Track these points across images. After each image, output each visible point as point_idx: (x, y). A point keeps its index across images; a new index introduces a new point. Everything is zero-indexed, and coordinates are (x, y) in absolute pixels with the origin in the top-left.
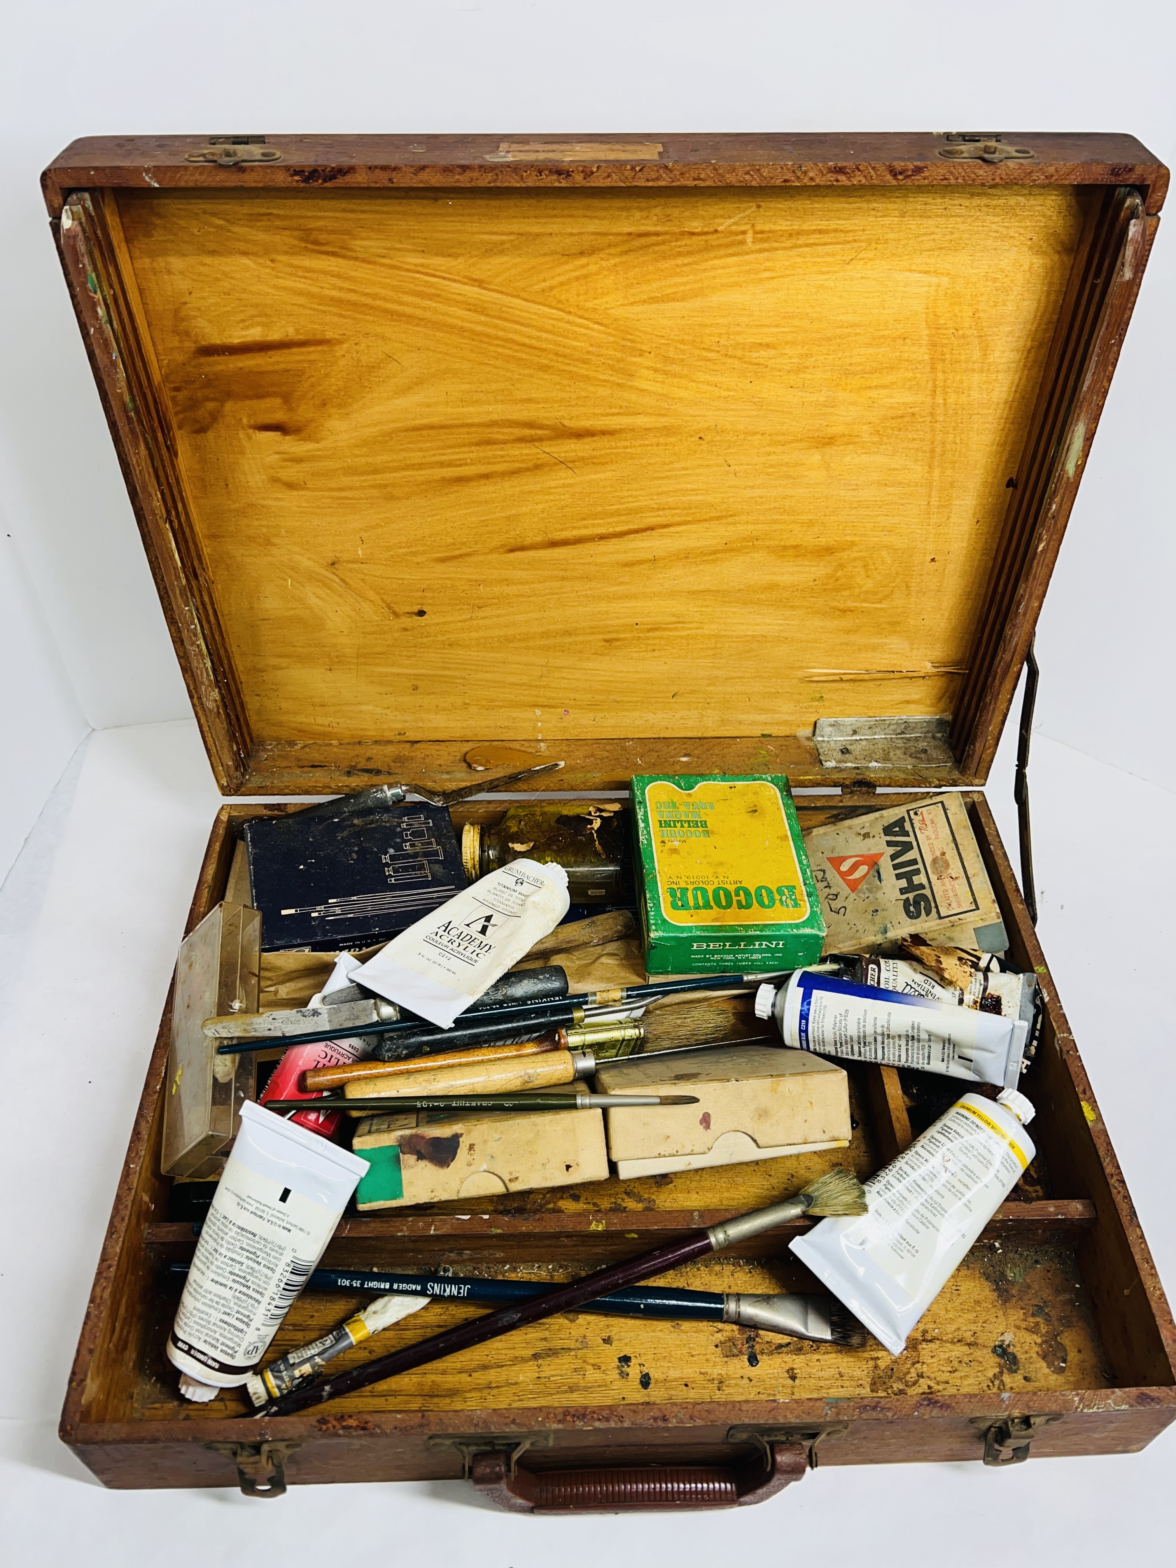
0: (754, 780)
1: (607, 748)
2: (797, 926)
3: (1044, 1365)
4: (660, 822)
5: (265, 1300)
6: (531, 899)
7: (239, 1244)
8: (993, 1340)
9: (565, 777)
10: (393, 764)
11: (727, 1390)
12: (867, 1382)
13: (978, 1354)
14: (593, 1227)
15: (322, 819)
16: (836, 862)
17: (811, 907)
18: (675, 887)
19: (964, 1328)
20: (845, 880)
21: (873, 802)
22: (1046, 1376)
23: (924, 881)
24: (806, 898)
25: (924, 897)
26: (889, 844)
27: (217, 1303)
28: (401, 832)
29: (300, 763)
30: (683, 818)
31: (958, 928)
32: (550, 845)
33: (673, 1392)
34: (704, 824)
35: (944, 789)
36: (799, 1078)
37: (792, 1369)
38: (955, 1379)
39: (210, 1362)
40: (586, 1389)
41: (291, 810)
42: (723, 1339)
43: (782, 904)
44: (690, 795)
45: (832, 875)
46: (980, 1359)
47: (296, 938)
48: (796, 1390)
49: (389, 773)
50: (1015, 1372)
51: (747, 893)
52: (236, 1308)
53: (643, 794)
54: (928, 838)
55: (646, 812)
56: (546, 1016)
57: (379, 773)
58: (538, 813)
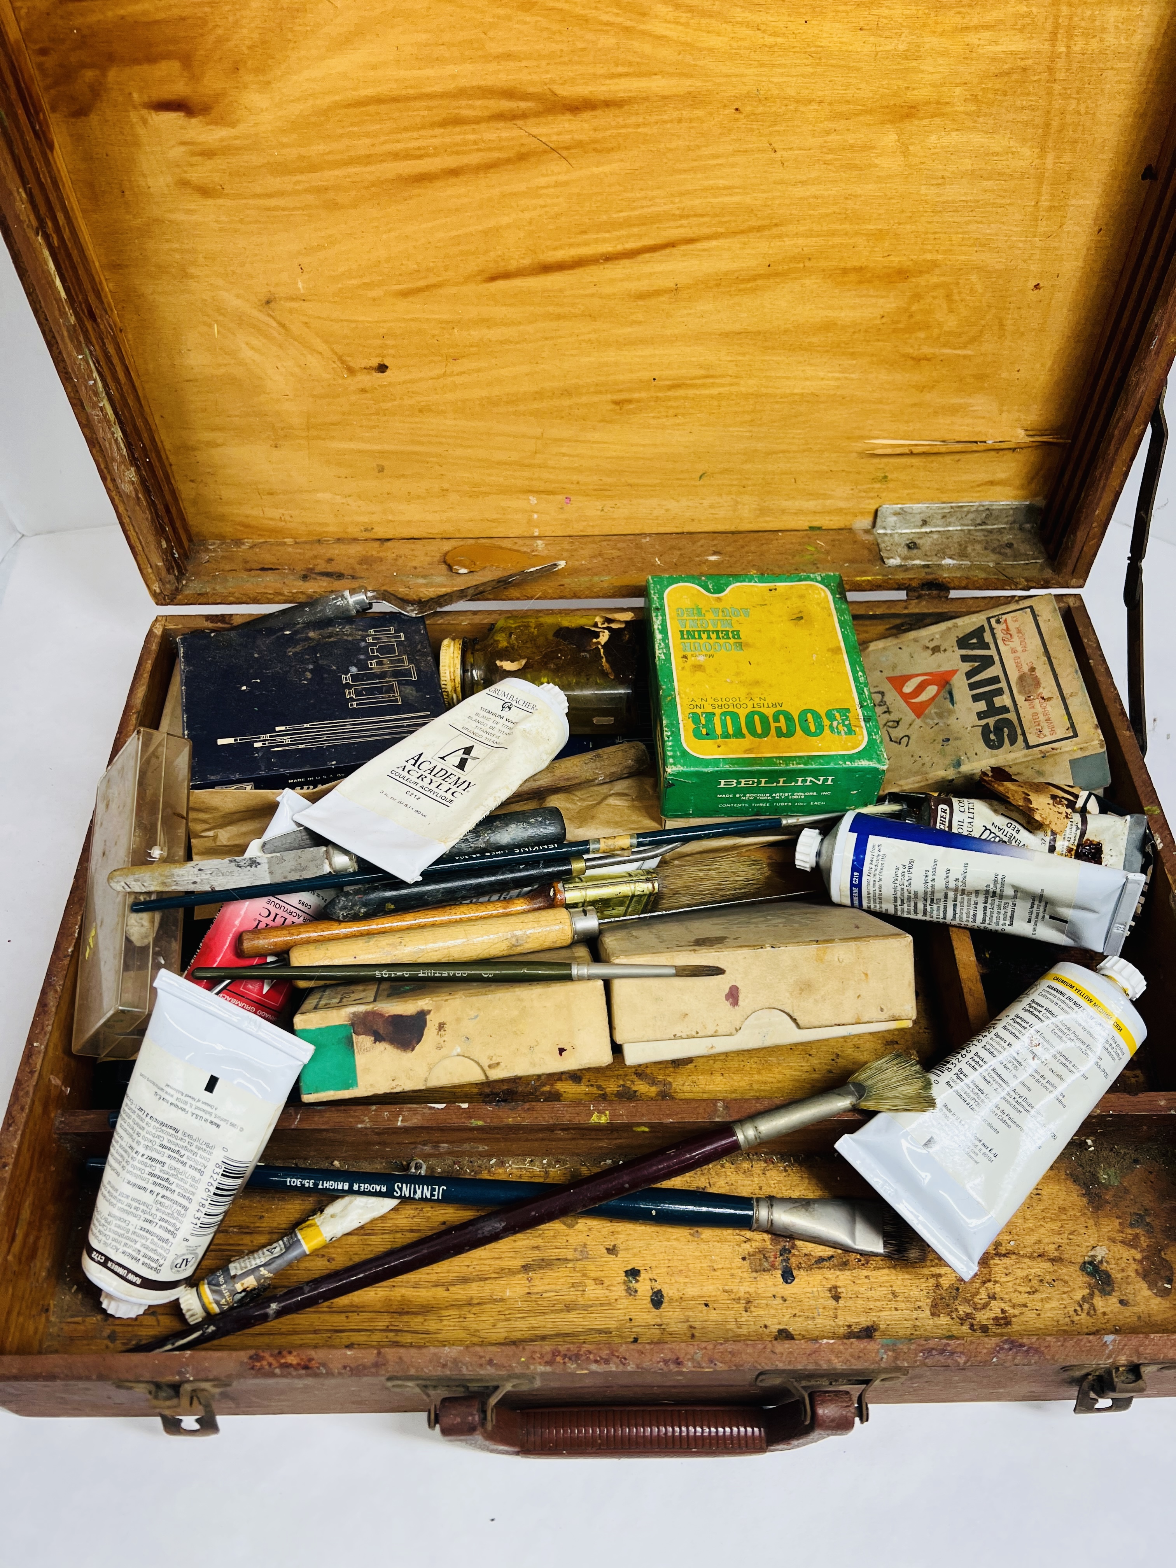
0: (800, 580)
1: (620, 545)
2: (851, 758)
3: (1144, 1285)
4: (682, 632)
5: (193, 1207)
6: (520, 727)
7: (158, 1141)
8: (1081, 1254)
9: (566, 581)
10: (358, 567)
11: (756, 1312)
12: (925, 1304)
13: (1063, 1271)
14: (595, 1119)
15: (271, 632)
16: (898, 682)
17: (869, 734)
18: (699, 711)
19: (1046, 1240)
20: (908, 703)
21: (944, 608)
22: (1148, 1299)
23: (1007, 702)
24: (863, 724)
25: (1008, 723)
26: (964, 658)
27: (136, 1208)
28: (367, 647)
29: (248, 567)
30: (711, 628)
31: (1051, 760)
32: (546, 663)
33: (691, 1313)
34: (737, 634)
35: (1032, 592)
36: (852, 944)
37: (836, 1287)
38: (1034, 1301)
39: (131, 1277)
40: (586, 1307)
41: (237, 622)
42: (751, 1250)
43: (832, 731)
44: (719, 599)
45: (892, 697)
46: (1066, 1278)
47: (234, 773)
48: (839, 1312)
49: (353, 577)
50: (1109, 1294)
51: (789, 718)
52: (159, 1214)
53: (661, 598)
54: (1014, 651)
55: (664, 621)
56: (538, 867)
57: (340, 576)
58: (533, 625)
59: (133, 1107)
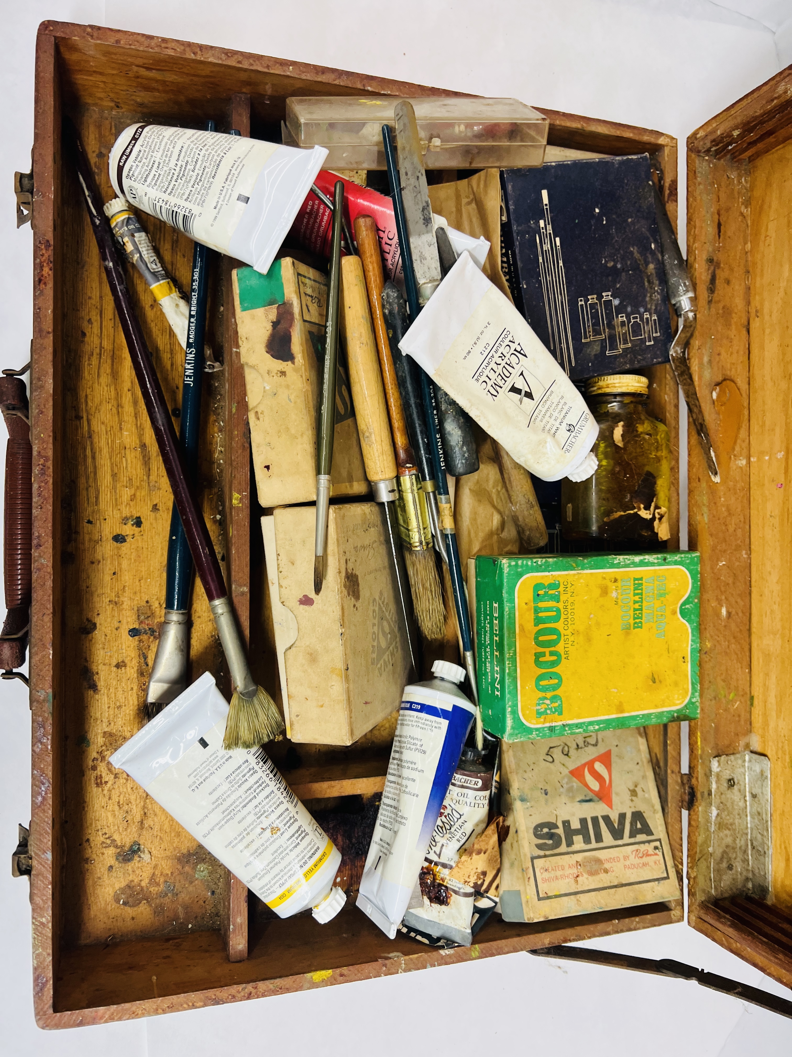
0: (693, 684)
1: (739, 531)
2: (514, 712)
3: (123, 884)
4: (641, 579)
5: (165, 197)
6: (549, 439)
7: (208, 164)
8: (146, 843)
9: (704, 485)
10: (721, 305)
11: (109, 608)
12: (113, 728)
13: (134, 828)
14: (236, 495)
15: (655, 232)
16: (606, 759)
17: (537, 729)
18: (561, 589)
19: (155, 819)
20: (584, 765)
21: (672, 805)
22: (113, 886)
23: (576, 847)
24: (547, 725)
25: (557, 844)
26: (622, 817)
27: (166, 156)
28: (638, 313)
29: (722, 212)
30: (645, 604)
31: (520, 875)
32: (620, 464)
33: (109, 562)
34: (638, 626)
35: (685, 881)
36: (344, 697)
37: (125, 666)
38: (112, 806)
39: (124, 157)
40: (114, 488)
41: (669, 207)
42: (154, 607)
43: (540, 699)
44: (674, 613)
45: (590, 753)
46: (129, 830)
48: (107, 667)
49: (710, 302)
50: (117, 859)
51: (554, 664)
52: (162, 173)
53: (676, 563)
54: (626, 858)
55: (653, 564)
56: (425, 454)
57: (712, 289)
58: (659, 454)
59: (233, 143)
